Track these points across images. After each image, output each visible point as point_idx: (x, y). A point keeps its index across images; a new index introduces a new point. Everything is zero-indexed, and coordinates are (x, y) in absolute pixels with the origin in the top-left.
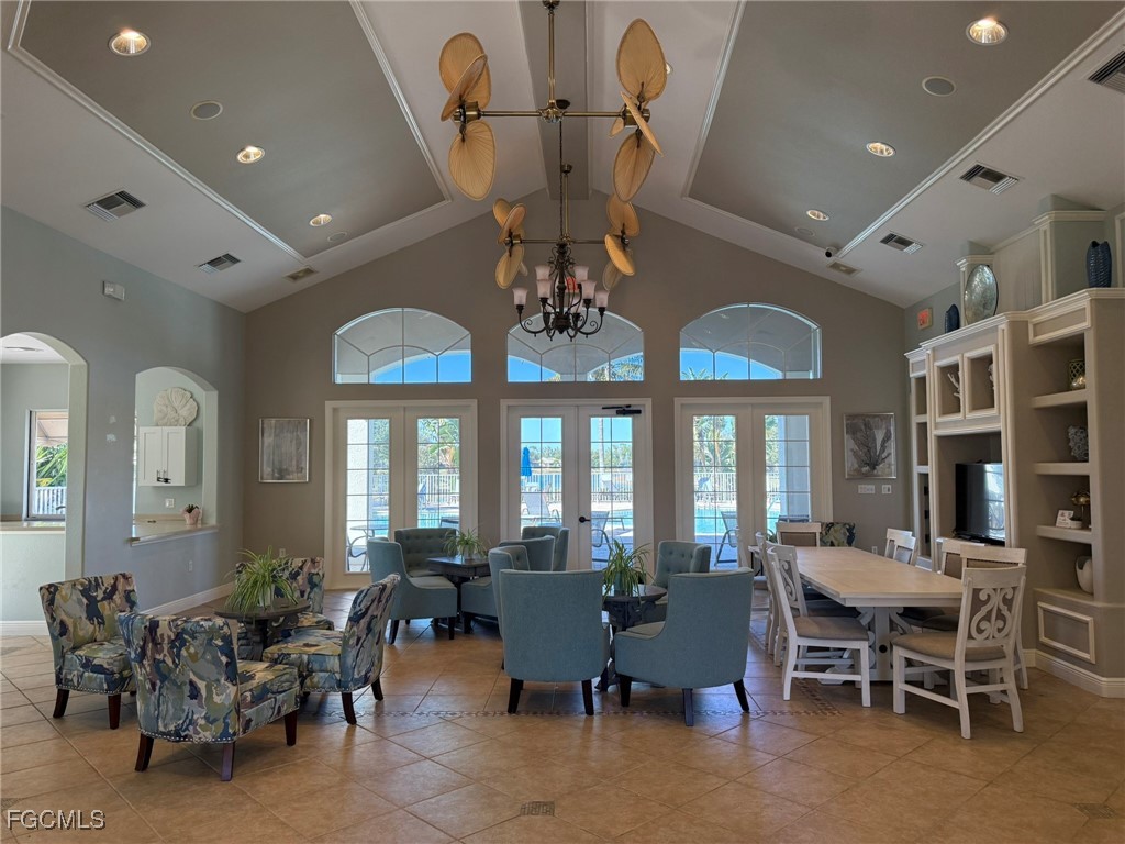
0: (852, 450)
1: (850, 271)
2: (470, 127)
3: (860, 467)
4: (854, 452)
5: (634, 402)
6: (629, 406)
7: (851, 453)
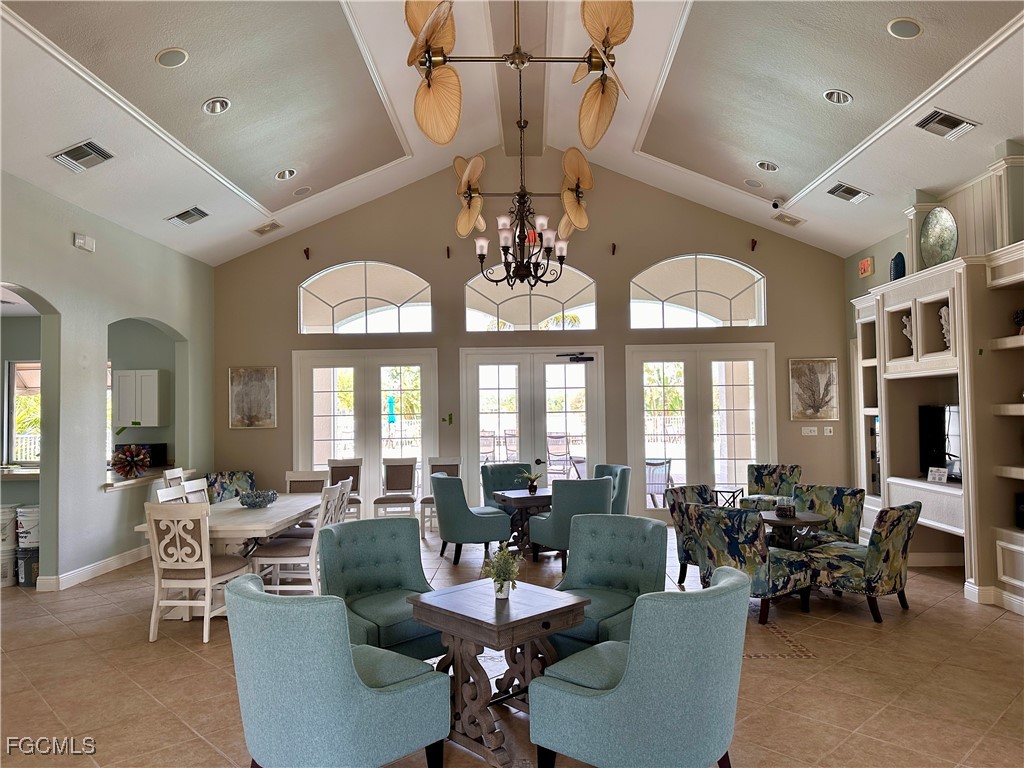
0: (797, 394)
1: (794, 222)
2: (435, 73)
3: (805, 409)
4: (799, 395)
5: (588, 351)
6: (582, 354)
7: (796, 397)
